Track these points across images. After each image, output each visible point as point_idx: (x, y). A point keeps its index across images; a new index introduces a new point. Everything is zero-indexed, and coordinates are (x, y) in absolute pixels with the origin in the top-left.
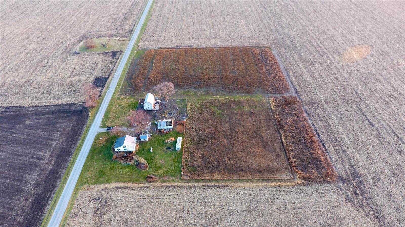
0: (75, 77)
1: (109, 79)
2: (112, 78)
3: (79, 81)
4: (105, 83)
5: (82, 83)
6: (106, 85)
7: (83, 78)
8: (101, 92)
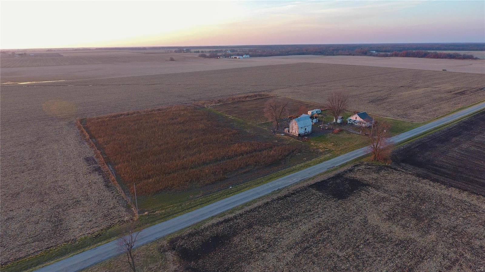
0: (402, 237)
1: (312, 182)
2: (305, 180)
3: (391, 217)
4: (329, 179)
5: (385, 207)
6: (331, 175)
7: (374, 219)
8: (351, 171)
